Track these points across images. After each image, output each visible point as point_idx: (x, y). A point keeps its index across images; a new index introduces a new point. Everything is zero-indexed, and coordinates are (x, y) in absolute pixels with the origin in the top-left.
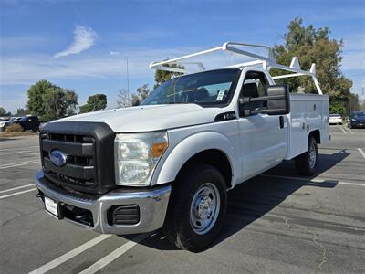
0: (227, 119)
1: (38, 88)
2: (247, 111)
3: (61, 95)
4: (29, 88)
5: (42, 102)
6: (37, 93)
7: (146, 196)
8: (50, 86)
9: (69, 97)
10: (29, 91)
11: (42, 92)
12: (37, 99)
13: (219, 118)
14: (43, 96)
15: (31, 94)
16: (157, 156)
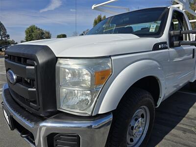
0: (161, 49)
1: (30, 29)
2: (176, 43)
3: (43, 33)
4: (26, 29)
5: (32, 37)
6: (30, 32)
7: (89, 125)
8: (37, 28)
9: (47, 35)
10: (26, 31)
11: (33, 32)
12: (30, 36)
13: (156, 47)
14: (33, 34)
15: (27, 33)
16: (100, 84)
